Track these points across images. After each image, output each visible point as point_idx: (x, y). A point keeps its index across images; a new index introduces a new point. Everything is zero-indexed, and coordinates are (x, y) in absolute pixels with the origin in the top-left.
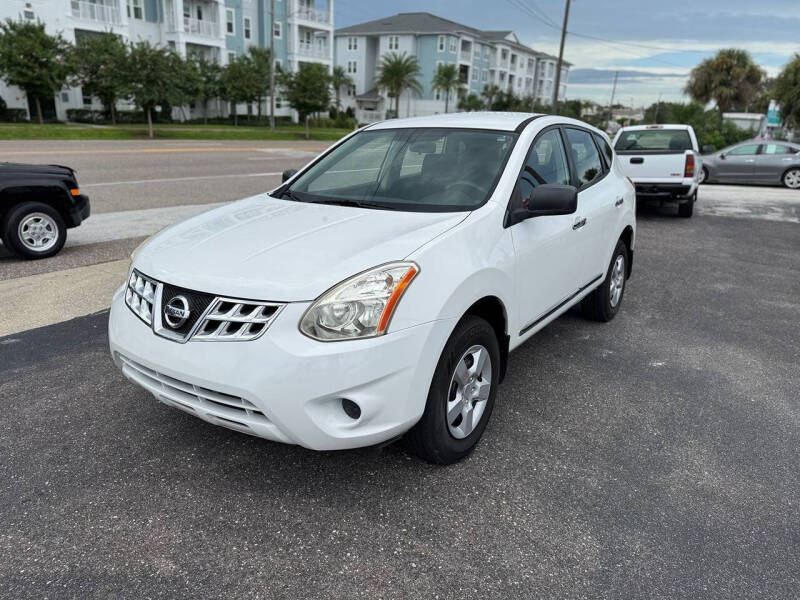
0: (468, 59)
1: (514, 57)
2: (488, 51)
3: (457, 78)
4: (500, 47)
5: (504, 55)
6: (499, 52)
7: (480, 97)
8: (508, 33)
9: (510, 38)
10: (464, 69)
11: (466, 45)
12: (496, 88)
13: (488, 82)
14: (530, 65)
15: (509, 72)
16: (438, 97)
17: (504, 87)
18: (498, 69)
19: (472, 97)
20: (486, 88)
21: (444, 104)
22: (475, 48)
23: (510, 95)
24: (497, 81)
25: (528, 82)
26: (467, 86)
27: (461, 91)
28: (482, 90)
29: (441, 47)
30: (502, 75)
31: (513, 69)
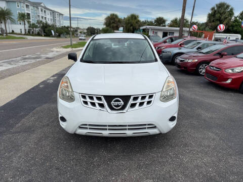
0: (29, 11)
1: (45, 11)
2: (36, 8)
3: (26, 17)
4: (40, 8)
5: (42, 11)
6: (40, 10)
7: (36, 24)
8: (41, 3)
9: (42, 5)
10: (28, 14)
11: (27, 6)
12: (42, 21)
13: (38, 19)
14: (51, 14)
15: (44, 16)
16: (20, 24)
17: (44, 21)
18: (41, 15)
19: (33, 24)
20: (38, 21)
21: (23, 26)
22: (31, 7)
23: (46, 24)
24: (41, 19)
25: (51, 19)
26: (31, 20)
27: (29, 22)
28: (36, 22)
29: (18, 6)
30: (42, 17)
31: (45, 15)
